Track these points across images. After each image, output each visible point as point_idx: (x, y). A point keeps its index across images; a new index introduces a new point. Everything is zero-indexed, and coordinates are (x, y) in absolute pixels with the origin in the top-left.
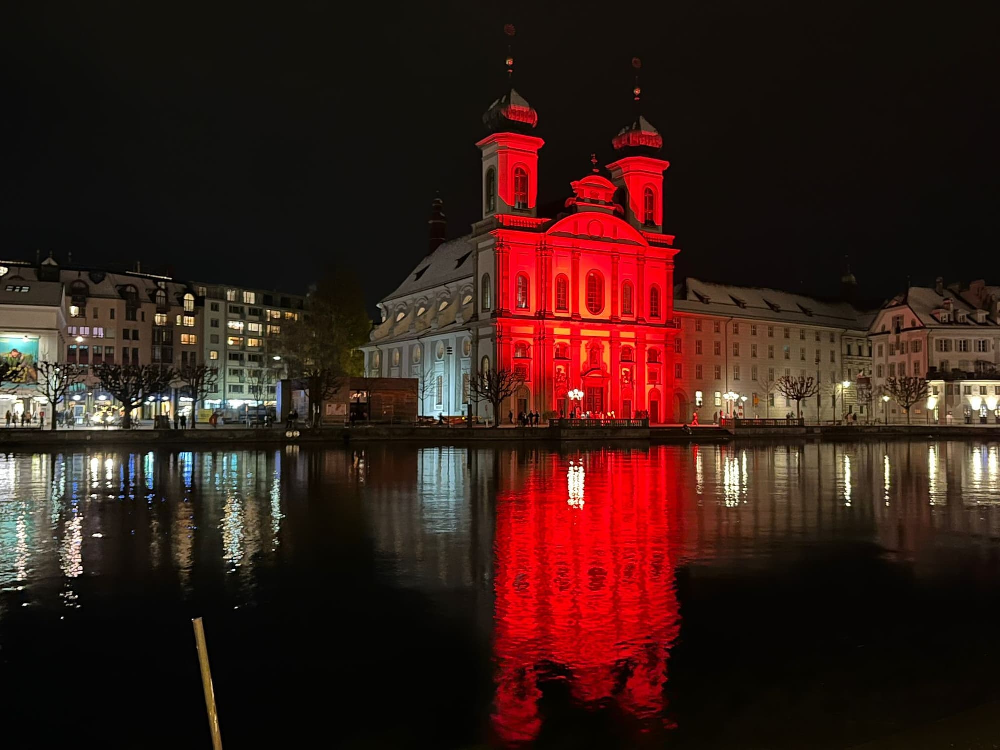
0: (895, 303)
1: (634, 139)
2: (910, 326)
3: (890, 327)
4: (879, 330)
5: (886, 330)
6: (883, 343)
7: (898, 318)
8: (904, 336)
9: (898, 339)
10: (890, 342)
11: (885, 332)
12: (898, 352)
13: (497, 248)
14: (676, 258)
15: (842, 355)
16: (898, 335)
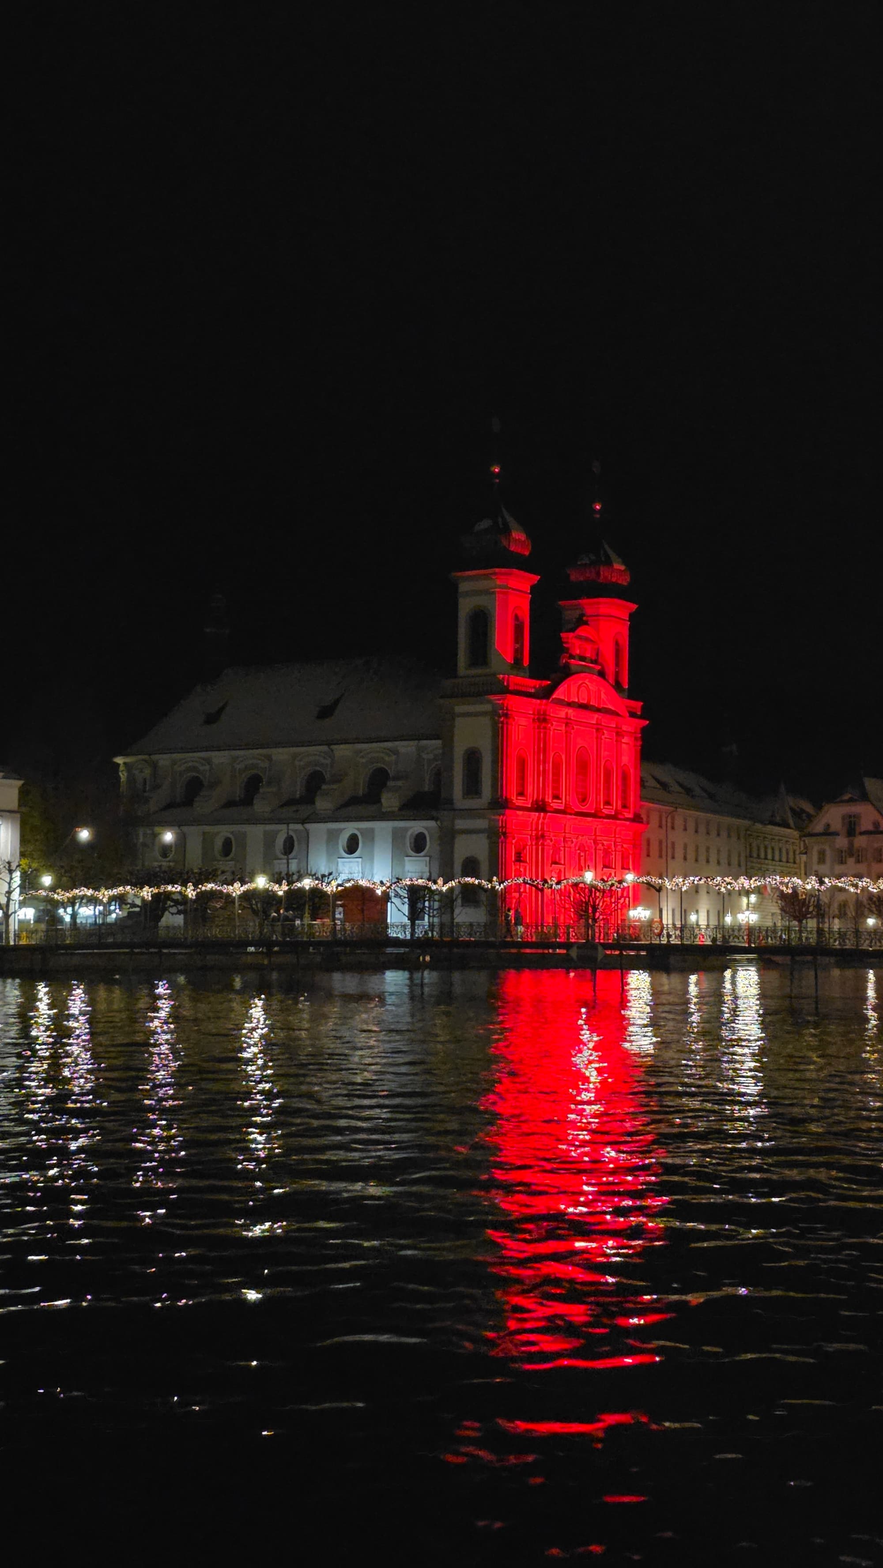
0: (846, 797)
1: (606, 574)
2: (871, 828)
3: (837, 825)
4: (819, 828)
5: (832, 829)
6: (827, 848)
7: (850, 816)
8: (860, 841)
9: (851, 844)
10: (837, 846)
11: (828, 833)
12: (851, 861)
13: (501, 717)
14: (644, 730)
15: (746, 857)
16: (851, 838)
